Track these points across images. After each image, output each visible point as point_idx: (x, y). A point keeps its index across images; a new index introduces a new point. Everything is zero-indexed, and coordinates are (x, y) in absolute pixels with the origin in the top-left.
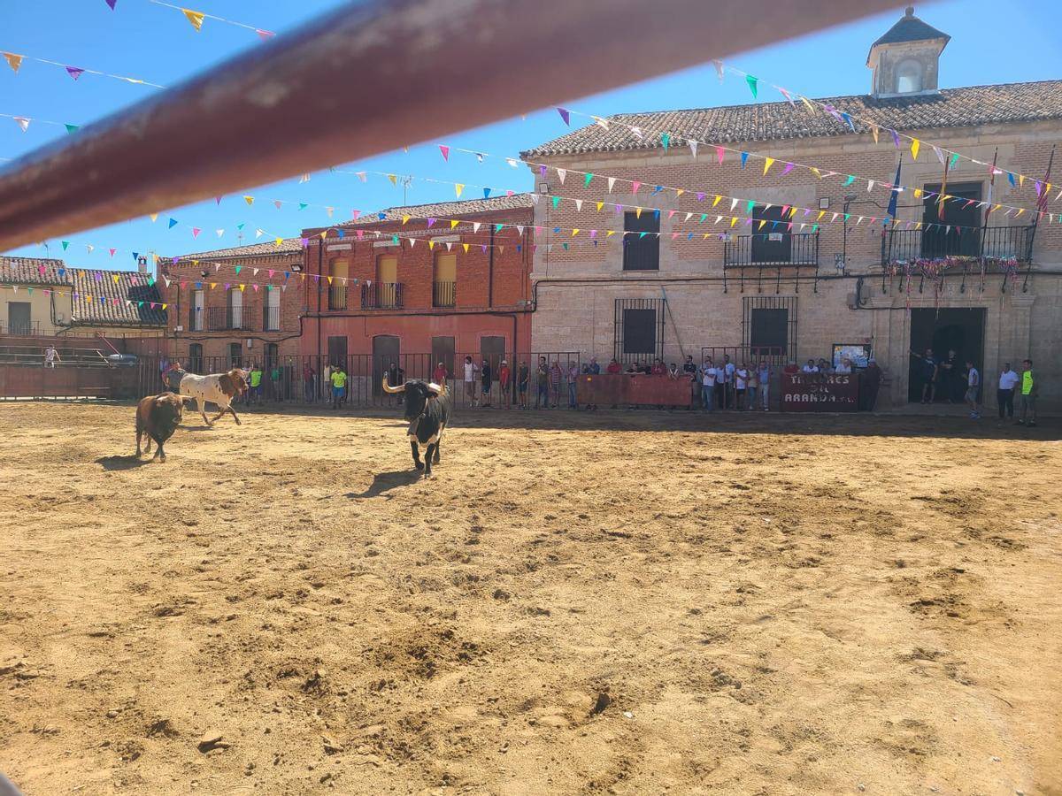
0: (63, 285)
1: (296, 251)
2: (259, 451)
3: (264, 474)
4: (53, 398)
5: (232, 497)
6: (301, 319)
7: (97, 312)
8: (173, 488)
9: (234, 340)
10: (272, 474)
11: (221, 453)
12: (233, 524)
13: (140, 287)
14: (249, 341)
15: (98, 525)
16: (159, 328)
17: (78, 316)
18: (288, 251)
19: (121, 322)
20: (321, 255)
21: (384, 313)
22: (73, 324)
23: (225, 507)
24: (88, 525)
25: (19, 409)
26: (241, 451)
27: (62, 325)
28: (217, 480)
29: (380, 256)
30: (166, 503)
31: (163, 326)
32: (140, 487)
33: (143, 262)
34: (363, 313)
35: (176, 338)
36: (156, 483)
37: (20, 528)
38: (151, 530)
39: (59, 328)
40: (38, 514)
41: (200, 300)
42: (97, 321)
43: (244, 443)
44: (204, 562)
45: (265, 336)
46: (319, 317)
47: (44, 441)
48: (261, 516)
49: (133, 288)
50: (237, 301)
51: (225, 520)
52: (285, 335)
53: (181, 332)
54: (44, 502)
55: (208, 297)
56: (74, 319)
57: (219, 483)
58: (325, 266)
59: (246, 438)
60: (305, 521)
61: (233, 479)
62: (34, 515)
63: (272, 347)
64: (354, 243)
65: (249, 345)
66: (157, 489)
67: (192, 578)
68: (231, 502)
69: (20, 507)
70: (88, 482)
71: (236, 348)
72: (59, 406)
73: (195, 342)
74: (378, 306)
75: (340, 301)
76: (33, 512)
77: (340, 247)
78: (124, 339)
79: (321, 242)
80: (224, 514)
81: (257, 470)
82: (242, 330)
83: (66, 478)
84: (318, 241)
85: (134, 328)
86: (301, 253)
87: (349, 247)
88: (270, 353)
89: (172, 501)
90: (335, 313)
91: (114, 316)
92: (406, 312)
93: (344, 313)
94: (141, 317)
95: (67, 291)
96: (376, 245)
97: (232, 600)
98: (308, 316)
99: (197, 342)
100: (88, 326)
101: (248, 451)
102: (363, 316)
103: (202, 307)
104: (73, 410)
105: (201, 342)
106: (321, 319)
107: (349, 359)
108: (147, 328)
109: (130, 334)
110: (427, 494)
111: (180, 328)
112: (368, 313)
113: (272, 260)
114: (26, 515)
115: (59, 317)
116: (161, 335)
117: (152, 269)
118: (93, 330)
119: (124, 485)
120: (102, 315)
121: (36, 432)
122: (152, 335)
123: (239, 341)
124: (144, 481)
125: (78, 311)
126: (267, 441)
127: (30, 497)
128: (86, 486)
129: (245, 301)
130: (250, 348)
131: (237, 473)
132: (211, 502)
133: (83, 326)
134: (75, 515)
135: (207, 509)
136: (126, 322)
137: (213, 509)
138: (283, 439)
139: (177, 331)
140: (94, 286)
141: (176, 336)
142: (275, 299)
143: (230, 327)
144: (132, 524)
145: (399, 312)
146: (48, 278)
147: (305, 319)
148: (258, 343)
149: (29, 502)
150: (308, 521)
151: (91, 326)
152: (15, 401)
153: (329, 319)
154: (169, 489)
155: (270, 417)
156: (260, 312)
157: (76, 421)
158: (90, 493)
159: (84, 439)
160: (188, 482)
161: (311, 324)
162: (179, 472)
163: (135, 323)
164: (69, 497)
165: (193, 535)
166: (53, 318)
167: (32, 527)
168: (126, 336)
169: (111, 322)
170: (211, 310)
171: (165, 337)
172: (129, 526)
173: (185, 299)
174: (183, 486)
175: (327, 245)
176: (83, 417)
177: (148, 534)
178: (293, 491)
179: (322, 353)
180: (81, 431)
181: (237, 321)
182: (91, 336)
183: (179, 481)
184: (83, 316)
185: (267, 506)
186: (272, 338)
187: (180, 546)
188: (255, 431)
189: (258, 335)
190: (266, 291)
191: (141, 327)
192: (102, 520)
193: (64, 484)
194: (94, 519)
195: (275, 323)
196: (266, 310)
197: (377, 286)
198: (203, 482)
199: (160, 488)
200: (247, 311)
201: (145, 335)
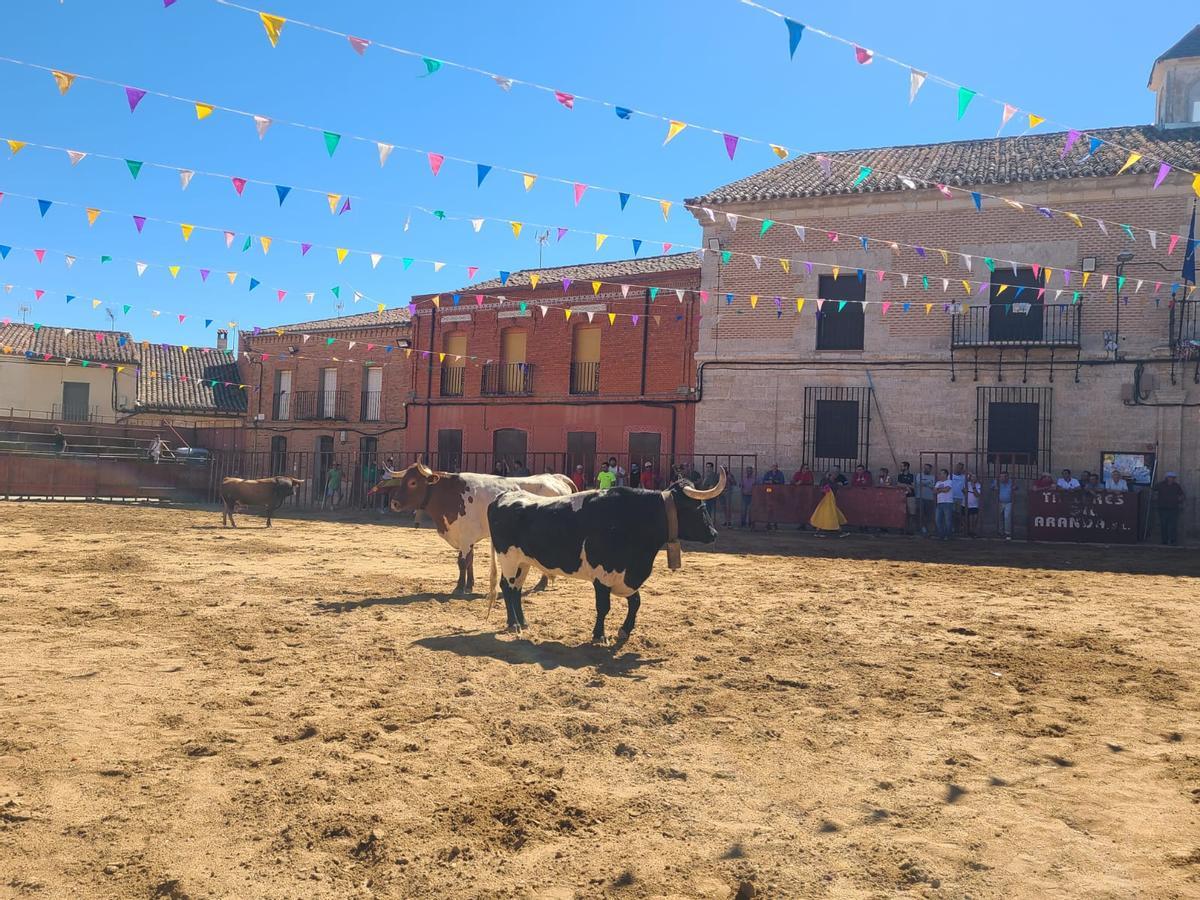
0: (128, 362)
1: (404, 322)
2: (341, 567)
3: (344, 592)
4: (109, 499)
5: (301, 619)
6: (406, 407)
7: (166, 397)
8: (232, 606)
9: (324, 433)
10: (353, 593)
11: (295, 566)
12: (297, 650)
13: (218, 367)
14: (343, 434)
15: (135, 645)
16: (238, 416)
17: (144, 401)
18: (394, 323)
19: (193, 408)
20: (433, 327)
21: (508, 400)
22: (137, 410)
23: (289, 630)
24: (122, 644)
25: (68, 510)
26: (321, 565)
27: (124, 411)
28: (286, 598)
29: (505, 330)
30: (220, 622)
31: (241, 414)
32: (192, 603)
33: (222, 336)
34: (484, 400)
35: (256, 428)
36: (212, 599)
37: (42, 645)
38: (197, 653)
39: (120, 415)
40: (66, 630)
41: (286, 383)
42: (165, 407)
43: (325, 556)
44: (255, 694)
45: (362, 427)
46: (429, 405)
47: (90, 547)
48: (332, 643)
49: (210, 368)
50: (331, 383)
51: (289, 646)
52: (387, 426)
53: (260, 421)
54: (76, 616)
55: (296, 378)
56: (138, 404)
57: (288, 602)
58: (438, 342)
59: (329, 551)
60: (385, 650)
61: (306, 597)
62: (61, 631)
63: (370, 441)
64: (474, 314)
65: (343, 439)
66: (211, 606)
67: (237, 712)
68: (298, 624)
69: (47, 620)
70: (132, 596)
71: (327, 441)
72: (114, 508)
73: (278, 434)
74: (501, 391)
75: (455, 386)
76: (60, 628)
77: (458, 318)
78: (195, 429)
79: (434, 311)
80: (287, 638)
81: (336, 589)
82: (335, 420)
83: (107, 590)
84: (431, 311)
85: (207, 416)
86: (409, 324)
87: (468, 318)
88: (368, 449)
89: (227, 620)
90: (448, 400)
91: (185, 401)
92: (536, 400)
93: (459, 400)
94: (217, 403)
95: (133, 369)
96: (501, 315)
97: (281, 740)
98: (415, 404)
99: (281, 434)
100: (154, 412)
101: (329, 566)
102: (482, 404)
103: (288, 391)
104: (129, 513)
105: (285, 434)
106: (432, 408)
107: (464, 456)
108: (223, 416)
109: (203, 423)
110: (545, 624)
111: (261, 417)
112: (489, 400)
113: (374, 334)
114: (51, 630)
115: (121, 401)
116: (239, 424)
117: (233, 345)
118: (159, 417)
119: (173, 599)
120: (171, 399)
121: (82, 536)
122: (228, 423)
123: (331, 434)
124: (197, 596)
125: (144, 395)
126: (354, 554)
127: (60, 609)
128: (128, 599)
129: (340, 384)
130: (344, 443)
131: (312, 592)
132: (274, 623)
133: (149, 412)
134: (109, 632)
135: (268, 632)
136: (199, 408)
137: (276, 632)
138: (375, 554)
139: (257, 421)
140: (164, 365)
141: (257, 426)
142: (376, 381)
143: (320, 416)
144: (175, 645)
145: (527, 400)
146: (112, 355)
147: (412, 407)
148: (354, 436)
149: (57, 615)
150: (390, 650)
151: (158, 412)
152: (65, 501)
153: (440, 408)
154: (226, 607)
155: (363, 528)
156: (358, 397)
157: (131, 526)
158: (133, 607)
159: (137, 546)
160: (250, 598)
161: (419, 413)
162: (242, 587)
163: (210, 409)
164: (106, 612)
165: (247, 661)
166: (115, 403)
167: (57, 644)
168: (198, 426)
169: (182, 408)
170: (299, 394)
171: (244, 427)
172: (170, 647)
173: (269, 382)
174: (244, 604)
175: (441, 315)
176: (140, 521)
177: (191, 658)
178: (377, 613)
179: (431, 450)
180: (133, 537)
181: (330, 409)
182: (157, 424)
183: (240, 598)
184: (149, 400)
185: (341, 630)
186: (372, 430)
187: (228, 673)
188: (341, 543)
189: (354, 426)
190: (366, 371)
191: (216, 416)
192: (140, 640)
193: (103, 596)
194: (131, 637)
195: (374, 411)
196: (365, 395)
197: (502, 367)
198: (268, 600)
199: (216, 605)
200: (341, 395)
201: (220, 425)
